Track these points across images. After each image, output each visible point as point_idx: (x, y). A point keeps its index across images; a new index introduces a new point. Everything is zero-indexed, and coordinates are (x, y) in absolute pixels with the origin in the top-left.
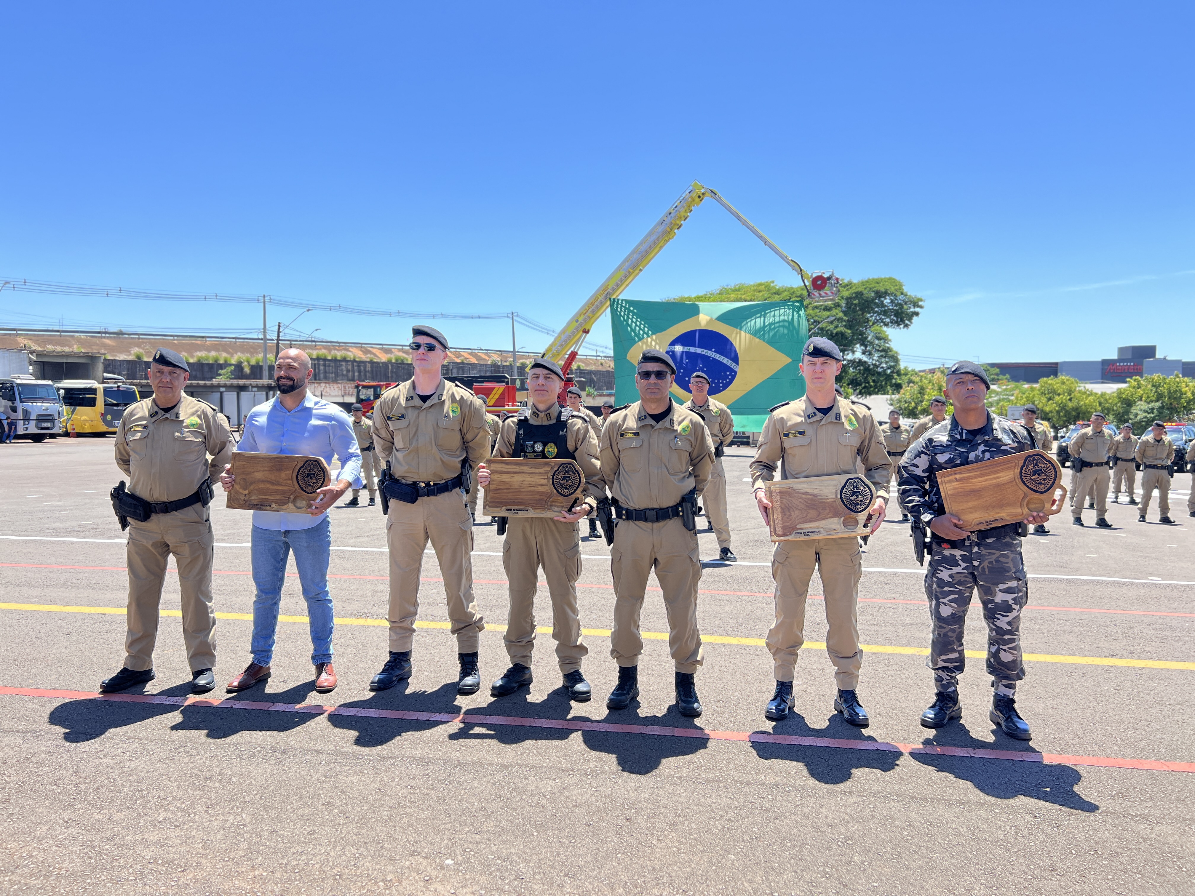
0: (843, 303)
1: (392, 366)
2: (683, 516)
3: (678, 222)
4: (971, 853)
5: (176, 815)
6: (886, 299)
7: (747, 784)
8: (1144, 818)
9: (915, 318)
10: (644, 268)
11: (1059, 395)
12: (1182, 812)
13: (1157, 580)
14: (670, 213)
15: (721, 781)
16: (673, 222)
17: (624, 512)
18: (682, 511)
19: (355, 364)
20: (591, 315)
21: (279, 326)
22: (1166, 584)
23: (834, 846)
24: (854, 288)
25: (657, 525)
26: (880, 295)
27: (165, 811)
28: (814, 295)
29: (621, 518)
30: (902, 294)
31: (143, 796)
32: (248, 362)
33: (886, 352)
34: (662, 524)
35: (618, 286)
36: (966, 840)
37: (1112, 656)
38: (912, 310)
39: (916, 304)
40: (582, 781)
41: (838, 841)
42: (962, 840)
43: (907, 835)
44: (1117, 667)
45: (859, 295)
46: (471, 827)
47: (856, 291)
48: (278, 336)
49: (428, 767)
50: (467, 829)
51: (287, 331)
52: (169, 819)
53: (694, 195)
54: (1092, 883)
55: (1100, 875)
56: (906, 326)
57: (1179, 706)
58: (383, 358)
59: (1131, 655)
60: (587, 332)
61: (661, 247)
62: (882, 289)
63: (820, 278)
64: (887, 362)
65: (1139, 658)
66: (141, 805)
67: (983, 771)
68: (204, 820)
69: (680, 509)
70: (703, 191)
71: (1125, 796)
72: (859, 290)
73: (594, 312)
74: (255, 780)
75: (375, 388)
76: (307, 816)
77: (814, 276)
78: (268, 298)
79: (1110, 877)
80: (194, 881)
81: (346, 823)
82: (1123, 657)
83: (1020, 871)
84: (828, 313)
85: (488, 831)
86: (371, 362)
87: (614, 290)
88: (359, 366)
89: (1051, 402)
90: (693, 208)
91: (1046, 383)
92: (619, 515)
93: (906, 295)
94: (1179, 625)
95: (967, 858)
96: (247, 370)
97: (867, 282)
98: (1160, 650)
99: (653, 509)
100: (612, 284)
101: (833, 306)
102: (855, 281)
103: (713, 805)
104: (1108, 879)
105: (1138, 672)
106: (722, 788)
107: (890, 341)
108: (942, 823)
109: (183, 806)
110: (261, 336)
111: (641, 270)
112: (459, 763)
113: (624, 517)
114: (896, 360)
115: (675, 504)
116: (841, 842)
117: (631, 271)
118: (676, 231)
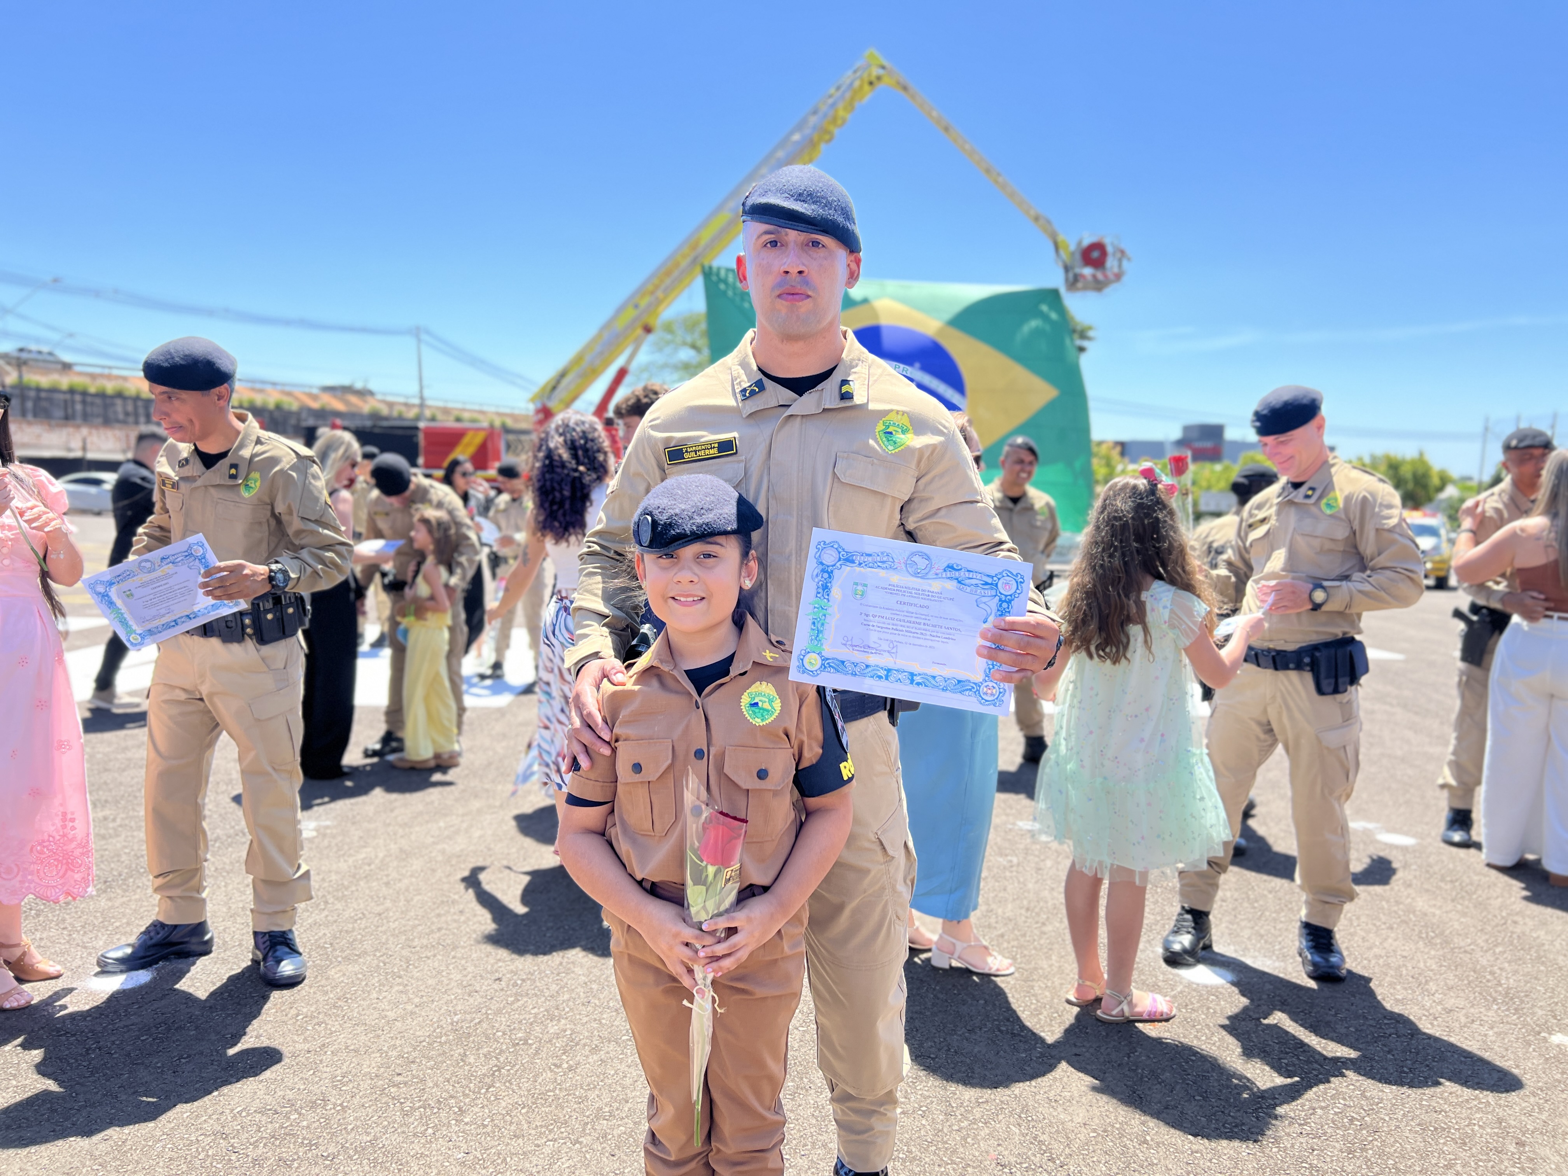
20: (659, 297)
38: (1079, 342)
39: (1083, 335)
53: (864, 75)
73: (667, 291)
87: (705, 253)
100: (706, 236)
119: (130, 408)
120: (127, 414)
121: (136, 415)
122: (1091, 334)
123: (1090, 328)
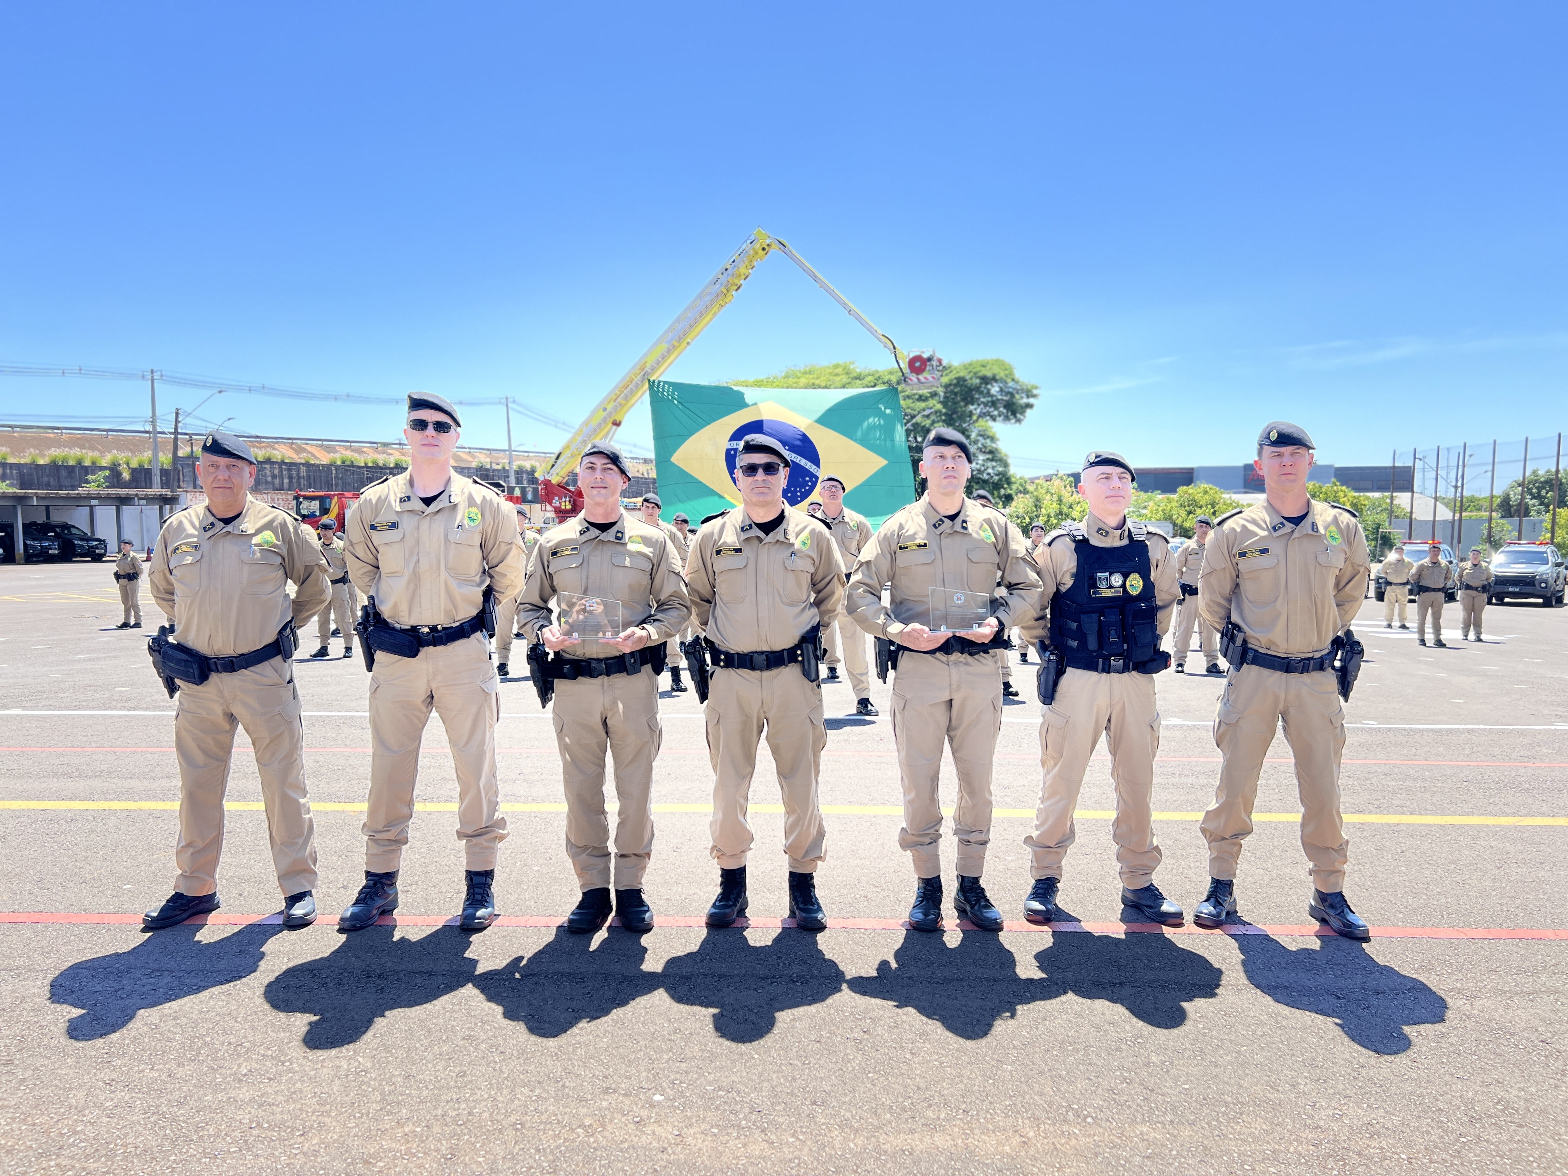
0: (941, 391)
1: (336, 470)
2: (802, 662)
3: (736, 281)
4: (1282, 1043)
5: (265, 1065)
6: (993, 386)
7: (995, 981)
8: (1458, 993)
9: (1029, 412)
10: (692, 340)
11: (1201, 507)
12: (1498, 984)
13: (1373, 724)
14: (726, 270)
15: (962, 980)
16: (731, 281)
17: (722, 657)
18: (802, 655)
19: (284, 467)
20: (623, 402)
21: (177, 414)
22: (1386, 729)
23: (1124, 1047)
24: (954, 372)
25: (766, 674)
26: (985, 380)
27: (246, 1060)
28: (911, 380)
29: (718, 665)
30: (1013, 380)
31: (206, 1044)
32: (128, 464)
33: (993, 455)
34: (774, 672)
35: (658, 363)
36: (1271, 1029)
37: (1359, 812)
38: (1025, 400)
39: (1029, 394)
40: (791, 989)
41: (1127, 1041)
42: (1266, 1029)
43: (1204, 1028)
44: (1368, 823)
45: (960, 381)
46: (671, 1054)
47: (957, 376)
48: (176, 428)
49: (585, 984)
50: (666, 1057)
51: (189, 420)
52: (256, 1070)
53: (757, 246)
54: (1427, 1069)
55: (1432, 1059)
56: (1019, 421)
57: (1453, 866)
58: (323, 458)
59: (1379, 809)
60: (617, 424)
61: (715, 314)
62: (989, 374)
63: (918, 358)
64: (993, 468)
65: (1389, 813)
66: (208, 1056)
67: (1262, 949)
68: (307, 1069)
69: (799, 652)
70: (768, 241)
71: (1430, 969)
72: (962, 374)
73: (627, 398)
74: (357, 1013)
75: (322, 499)
76: (447, 1054)
77: (912, 355)
78: (159, 373)
79: (1444, 1060)
80: (323, 1146)
81: (503, 1060)
82: (1370, 812)
83: (1344, 1060)
84: (923, 405)
85: (693, 1057)
86: (307, 465)
87: (653, 369)
88: (289, 470)
89: (1191, 516)
90: (755, 263)
91: (1186, 493)
92: (715, 662)
93: (1017, 382)
94: (1419, 773)
95: (1279, 1049)
96: (126, 476)
97: (970, 364)
98: (1409, 803)
99: (762, 653)
100: (650, 361)
101: (929, 395)
102: (956, 363)
103: (964, 1009)
104: (1443, 1063)
105: (1395, 829)
106: (966, 988)
107: (998, 440)
108: (1237, 1011)
109: (270, 1052)
110: (149, 428)
111: (688, 343)
112: (625, 978)
113: (722, 664)
114: (1006, 465)
115: (792, 645)
116: (1130, 1041)
117: (676, 344)
118: (734, 293)
119: (276, 472)
120: (274, 477)
121: (281, 477)
122: (1035, 392)
123: (1036, 388)
